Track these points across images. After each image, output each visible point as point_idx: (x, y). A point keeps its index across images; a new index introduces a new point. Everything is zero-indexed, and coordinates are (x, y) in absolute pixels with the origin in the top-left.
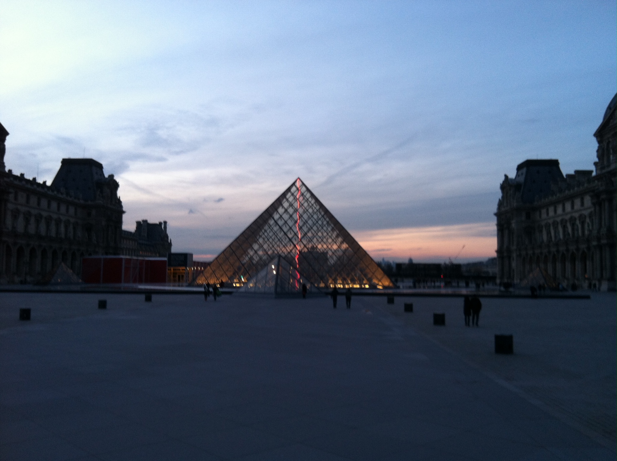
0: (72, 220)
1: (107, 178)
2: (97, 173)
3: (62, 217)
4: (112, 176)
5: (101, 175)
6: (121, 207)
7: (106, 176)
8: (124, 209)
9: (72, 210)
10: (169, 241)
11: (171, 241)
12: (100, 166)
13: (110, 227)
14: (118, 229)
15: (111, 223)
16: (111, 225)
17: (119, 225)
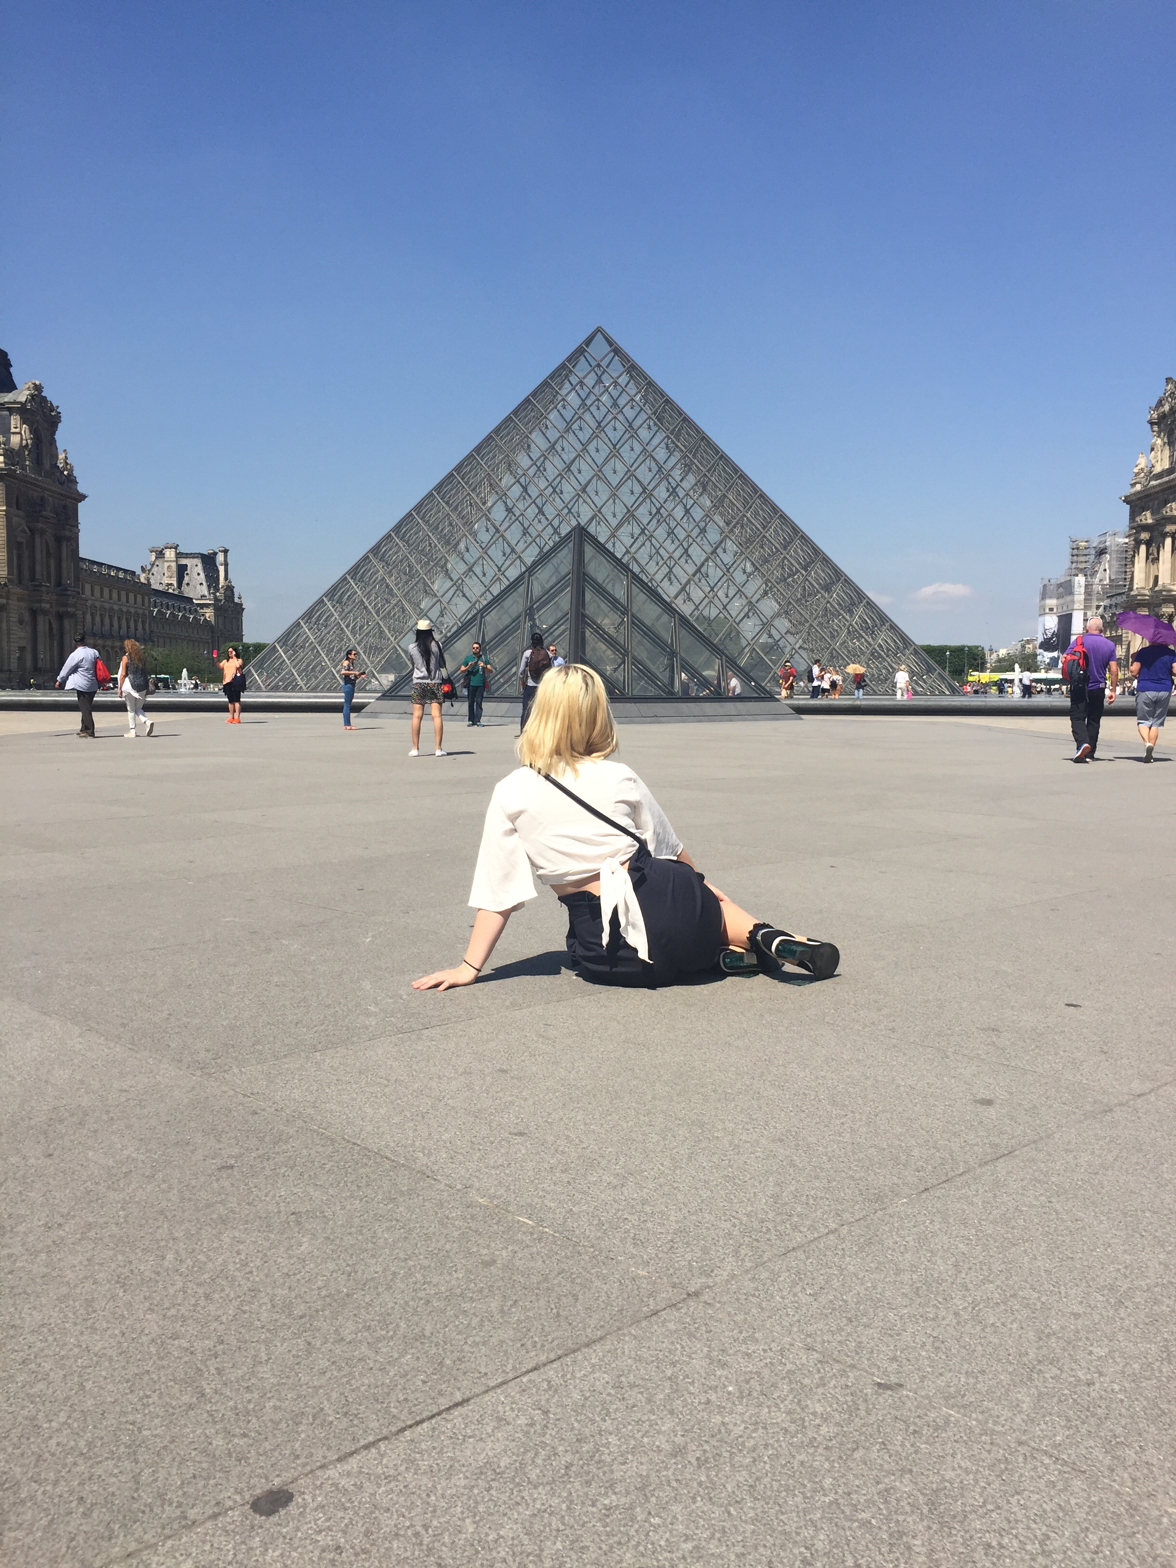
8: (81, 488)
11: (240, 599)
13: (38, 540)
14: (64, 544)
15: (40, 525)
16: (42, 532)
17: (67, 533)
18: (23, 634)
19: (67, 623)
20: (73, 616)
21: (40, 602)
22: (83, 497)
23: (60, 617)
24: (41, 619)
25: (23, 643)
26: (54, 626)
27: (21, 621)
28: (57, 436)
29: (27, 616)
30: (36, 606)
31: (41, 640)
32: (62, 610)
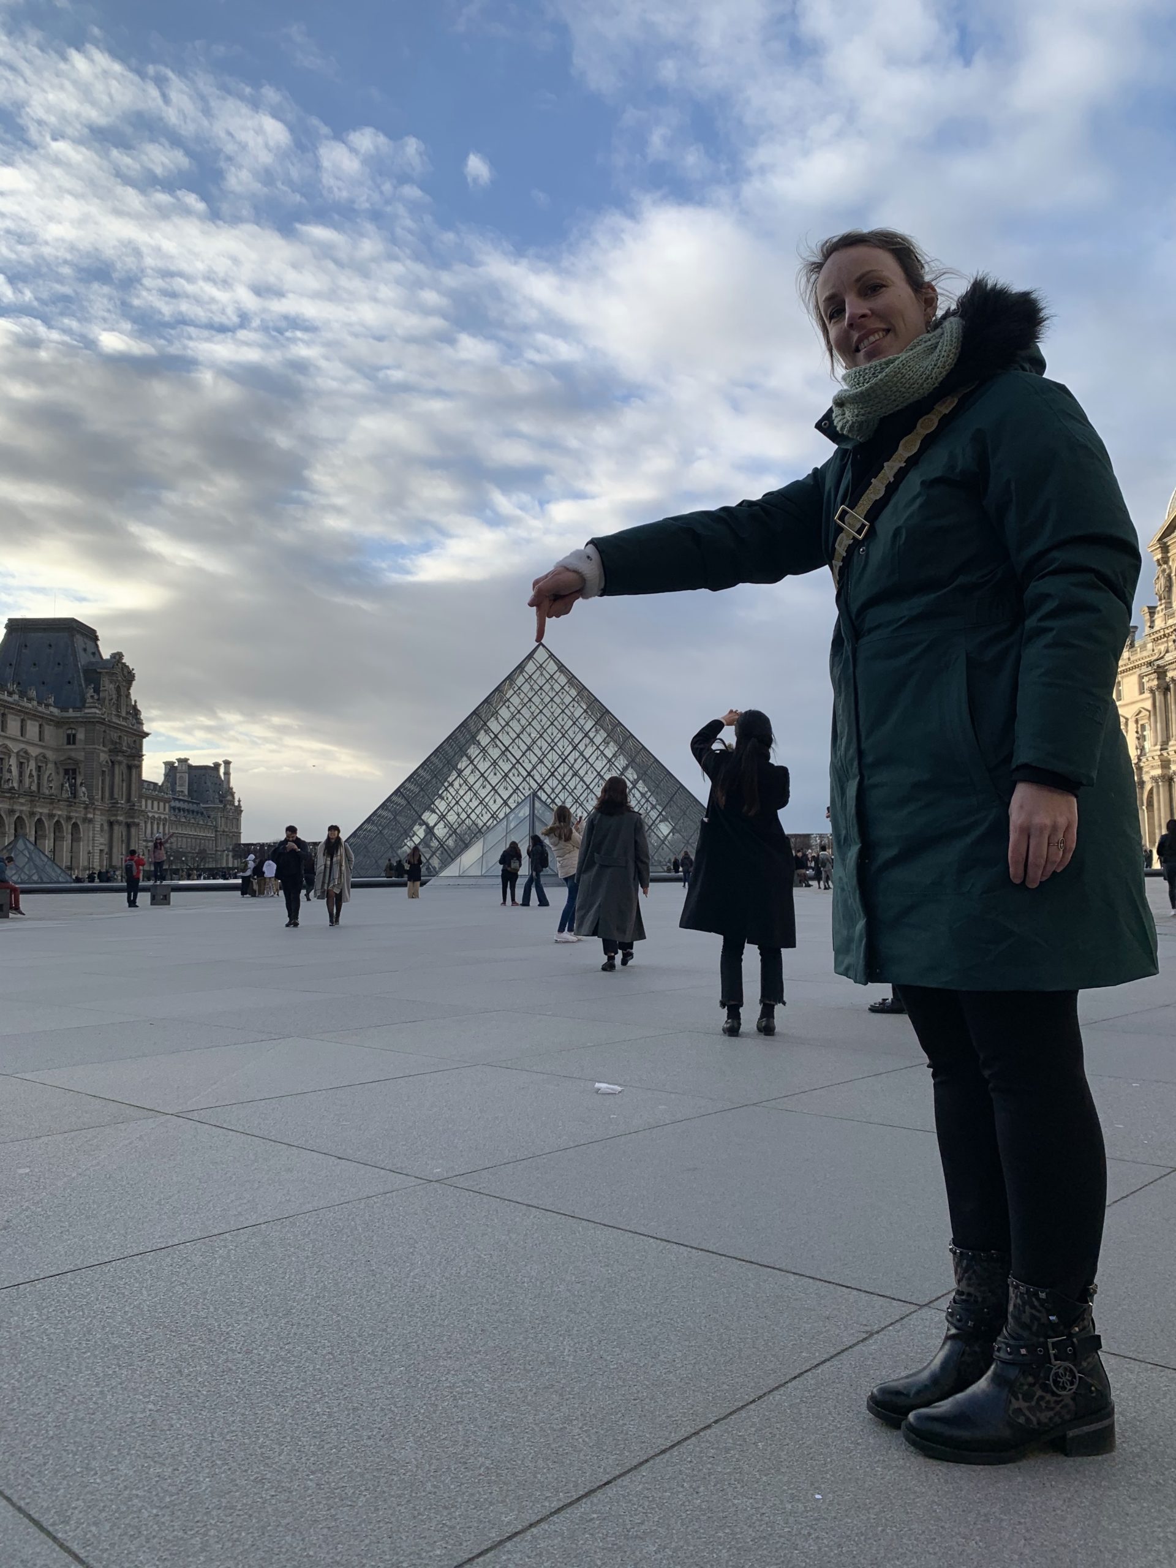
0: (34, 751)
1: (107, 660)
2: (85, 650)
3: (10, 744)
4: (118, 657)
5: (94, 654)
6: (140, 723)
7: (106, 654)
8: (146, 728)
9: (32, 728)
10: (236, 804)
11: (239, 801)
12: (91, 635)
13: (117, 767)
14: (134, 771)
15: (119, 758)
16: (120, 763)
17: (136, 762)
18: (102, 840)
19: (133, 830)
20: (138, 825)
21: (116, 815)
22: (147, 735)
23: (128, 826)
24: (116, 827)
25: (102, 847)
26: (124, 834)
27: (102, 830)
28: (131, 691)
29: (106, 827)
30: (113, 819)
31: (115, 844)
32: (130, 820)
